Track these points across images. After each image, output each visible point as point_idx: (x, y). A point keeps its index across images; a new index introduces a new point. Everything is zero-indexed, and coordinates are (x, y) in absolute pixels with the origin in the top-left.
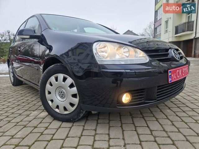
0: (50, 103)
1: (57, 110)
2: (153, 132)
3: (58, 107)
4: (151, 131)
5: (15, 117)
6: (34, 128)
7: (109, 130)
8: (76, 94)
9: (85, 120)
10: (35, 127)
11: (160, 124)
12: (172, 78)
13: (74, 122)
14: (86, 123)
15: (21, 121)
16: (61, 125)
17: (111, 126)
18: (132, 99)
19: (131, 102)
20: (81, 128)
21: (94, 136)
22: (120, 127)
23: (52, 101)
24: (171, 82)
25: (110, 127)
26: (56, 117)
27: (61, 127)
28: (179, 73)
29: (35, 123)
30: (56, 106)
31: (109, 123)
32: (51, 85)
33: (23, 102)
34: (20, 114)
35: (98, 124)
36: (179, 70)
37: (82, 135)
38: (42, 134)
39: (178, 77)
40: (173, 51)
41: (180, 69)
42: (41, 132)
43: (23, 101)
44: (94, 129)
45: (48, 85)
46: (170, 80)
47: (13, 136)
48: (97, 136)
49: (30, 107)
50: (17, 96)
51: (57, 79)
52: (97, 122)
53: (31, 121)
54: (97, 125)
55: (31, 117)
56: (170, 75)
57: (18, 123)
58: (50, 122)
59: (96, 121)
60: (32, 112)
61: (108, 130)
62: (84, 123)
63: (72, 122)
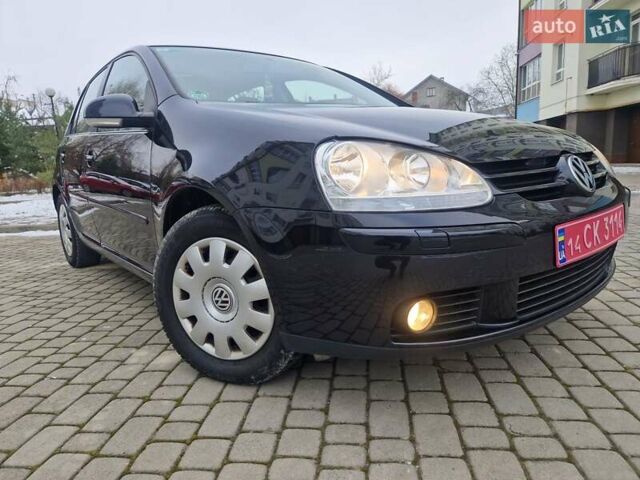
0: (187, 325)
1: (208, 348)
2: (508, 422)
3: (210, 338)
4: (500, 416)
5: (85, 368)
6: (141, 401)
7: (368, 410)
8: (265, 301)
9: (294, 378)
10: (146, 399)
11: (528, 393)
12: (567, 250)
13: (259, 386)
14: (297, 390)
15: (103, 379)
16: (220, 394)
17: (373, 397)
18: (439, 319)
19: (434, 328)
20: (283, 404)
21: (322, 429)
22: (402, 401)
23: (193, 320)
24: (564, 264)
25: (369, 402)
26: (205, 368)
27: (222, 398)
28: (590, 232)
29: (143, 385)
30: (205, 335)
31: (367, 389)
32: (189, 271)
33: (106, 320)
34: (99, 359)
35: (335, 393)
36: (591, 225)
37: (284, 427)
38: (166, 420)
39: (589, 246)
40: (574, 164)
41: (595, 220)
42: (165, 413)
43: (104, 316)
44: (323, 407)
45: (180, 272)
46: (560, 256)
47: (81, 426)
48: (329, 428)
49: (127, 336)
50: (86, 299)
51: (206, 254)
52: (331, 385)
53: (130, 380)
54: (330, 395)
55: (131, 368)
56: (562, 243)
57: (94, 385)
58: (189, 382)
59: (327, 383)
60: (134, 350)
61: (364, 412)
62: (291, 389)
63: (255, 385)
